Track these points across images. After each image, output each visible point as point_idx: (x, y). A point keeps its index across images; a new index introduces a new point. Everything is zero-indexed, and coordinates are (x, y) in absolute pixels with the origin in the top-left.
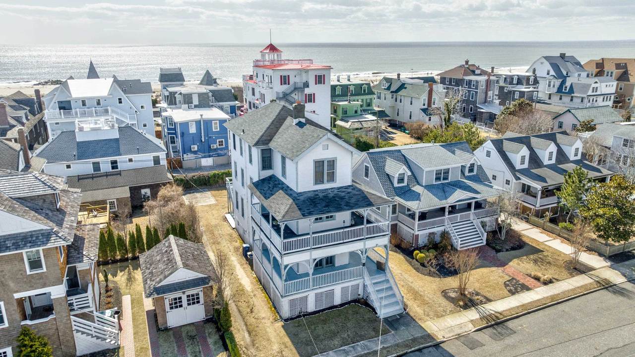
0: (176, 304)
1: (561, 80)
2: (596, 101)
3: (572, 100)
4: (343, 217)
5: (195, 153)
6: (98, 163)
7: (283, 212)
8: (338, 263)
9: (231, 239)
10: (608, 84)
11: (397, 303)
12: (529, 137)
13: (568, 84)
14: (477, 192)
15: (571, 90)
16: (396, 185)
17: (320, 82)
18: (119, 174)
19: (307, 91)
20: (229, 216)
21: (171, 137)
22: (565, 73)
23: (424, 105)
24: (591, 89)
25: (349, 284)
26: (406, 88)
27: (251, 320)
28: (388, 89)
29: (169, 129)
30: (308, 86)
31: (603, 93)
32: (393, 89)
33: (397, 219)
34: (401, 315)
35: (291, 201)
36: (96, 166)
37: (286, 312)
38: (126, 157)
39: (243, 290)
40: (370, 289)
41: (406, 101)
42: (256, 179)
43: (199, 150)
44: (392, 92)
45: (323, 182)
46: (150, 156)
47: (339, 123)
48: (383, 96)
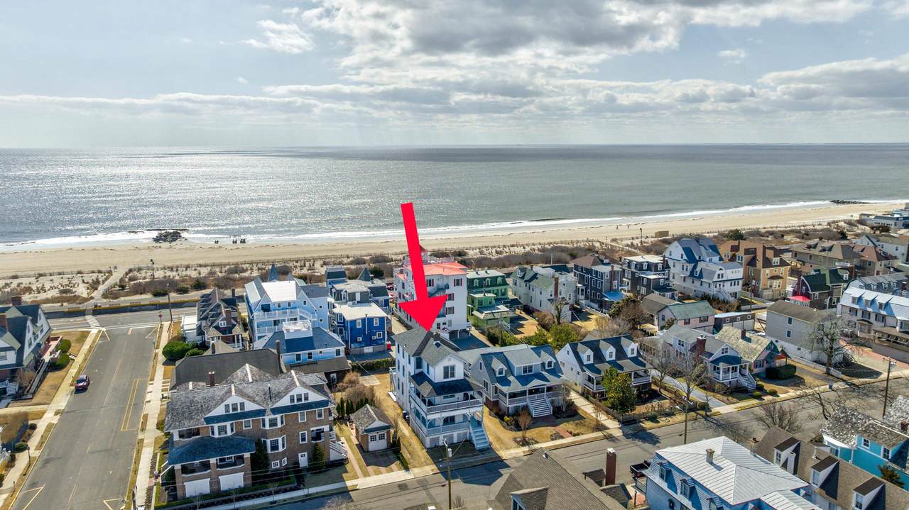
0: (373, 439)
1: (693, 265)
2: (724, 286)
3: (701, 284)
4: (460, 395)
5: (360, 343)
6: (300, 355)
7: (427, 393)
8: (457, 420)
9: (395, 409)
10: (734, 270)
11: (486, 442)
12: (620, 337)
13: (698, 269)
14: (547, 381)
15: (701, 276)
16: (497, 375)
17: (458, 284)
18: (316, 363)
19: (447, 292)
20: (391, 393)
21: (340, 329)
22: (697, 257)
23: (551, 296)
24: (716, 276)
25: (462, 432)
26: (537, 278)
27: (410, 449)
28: (523, 278)
29: (338, 323)
30: (448, 288)
31: (730, 279)
32: (526, 279)
33: (498, 397)
34: (488, 448)
35: (431, 387)
36: (298, 357)
37: (428, 444)
38: (318, 350)
40: (473, 435)
41: (537, 291)
42: (412, 374)
43: (363, 341)
44: (525, 281)
45: (448, 377)
46: (334, 349)
47: (475, 313)
48: (518, 283)
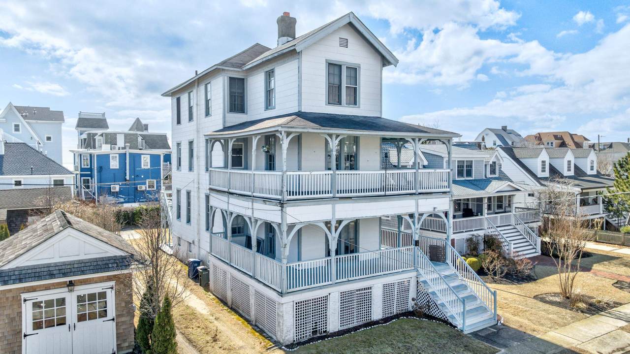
0: (51, 316)
5: (116, 195)
21: (84, 180)
25: (395, 279)
29: (82, 170)
38: (11, 179)
39: (193, 314)
43: (121, 192)
45: (339, 103)
46: (49, 180)
